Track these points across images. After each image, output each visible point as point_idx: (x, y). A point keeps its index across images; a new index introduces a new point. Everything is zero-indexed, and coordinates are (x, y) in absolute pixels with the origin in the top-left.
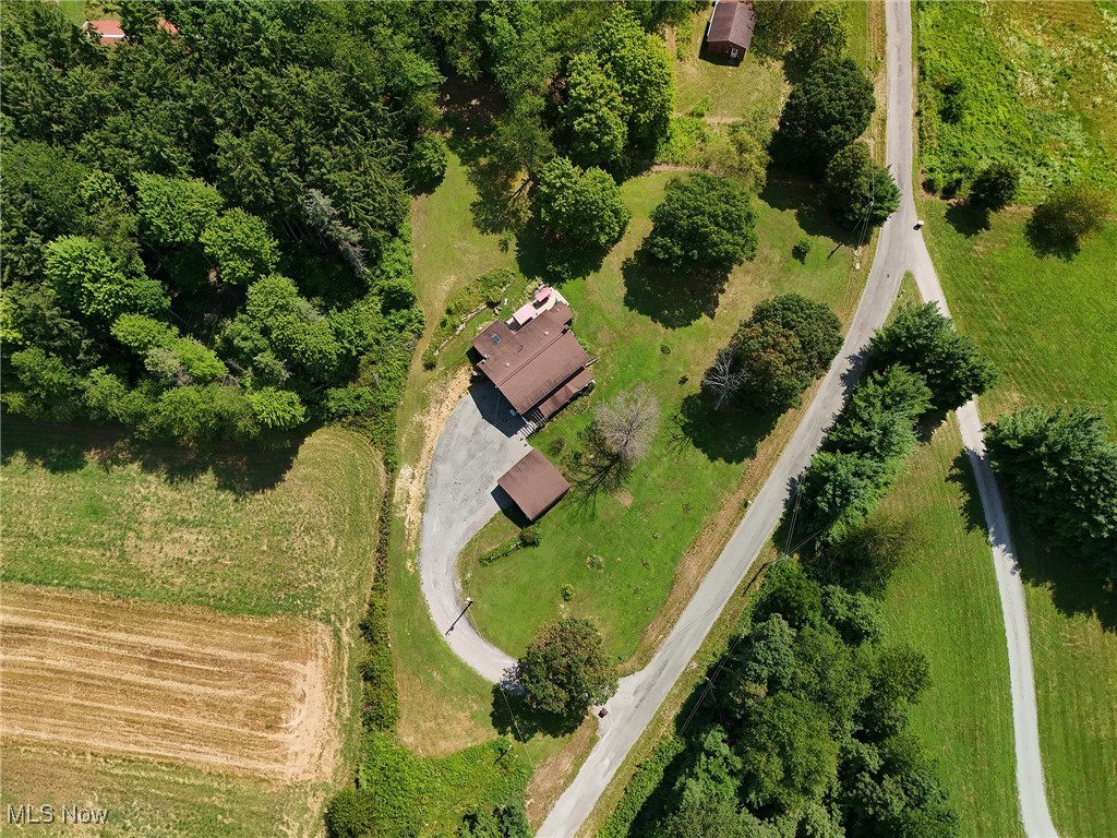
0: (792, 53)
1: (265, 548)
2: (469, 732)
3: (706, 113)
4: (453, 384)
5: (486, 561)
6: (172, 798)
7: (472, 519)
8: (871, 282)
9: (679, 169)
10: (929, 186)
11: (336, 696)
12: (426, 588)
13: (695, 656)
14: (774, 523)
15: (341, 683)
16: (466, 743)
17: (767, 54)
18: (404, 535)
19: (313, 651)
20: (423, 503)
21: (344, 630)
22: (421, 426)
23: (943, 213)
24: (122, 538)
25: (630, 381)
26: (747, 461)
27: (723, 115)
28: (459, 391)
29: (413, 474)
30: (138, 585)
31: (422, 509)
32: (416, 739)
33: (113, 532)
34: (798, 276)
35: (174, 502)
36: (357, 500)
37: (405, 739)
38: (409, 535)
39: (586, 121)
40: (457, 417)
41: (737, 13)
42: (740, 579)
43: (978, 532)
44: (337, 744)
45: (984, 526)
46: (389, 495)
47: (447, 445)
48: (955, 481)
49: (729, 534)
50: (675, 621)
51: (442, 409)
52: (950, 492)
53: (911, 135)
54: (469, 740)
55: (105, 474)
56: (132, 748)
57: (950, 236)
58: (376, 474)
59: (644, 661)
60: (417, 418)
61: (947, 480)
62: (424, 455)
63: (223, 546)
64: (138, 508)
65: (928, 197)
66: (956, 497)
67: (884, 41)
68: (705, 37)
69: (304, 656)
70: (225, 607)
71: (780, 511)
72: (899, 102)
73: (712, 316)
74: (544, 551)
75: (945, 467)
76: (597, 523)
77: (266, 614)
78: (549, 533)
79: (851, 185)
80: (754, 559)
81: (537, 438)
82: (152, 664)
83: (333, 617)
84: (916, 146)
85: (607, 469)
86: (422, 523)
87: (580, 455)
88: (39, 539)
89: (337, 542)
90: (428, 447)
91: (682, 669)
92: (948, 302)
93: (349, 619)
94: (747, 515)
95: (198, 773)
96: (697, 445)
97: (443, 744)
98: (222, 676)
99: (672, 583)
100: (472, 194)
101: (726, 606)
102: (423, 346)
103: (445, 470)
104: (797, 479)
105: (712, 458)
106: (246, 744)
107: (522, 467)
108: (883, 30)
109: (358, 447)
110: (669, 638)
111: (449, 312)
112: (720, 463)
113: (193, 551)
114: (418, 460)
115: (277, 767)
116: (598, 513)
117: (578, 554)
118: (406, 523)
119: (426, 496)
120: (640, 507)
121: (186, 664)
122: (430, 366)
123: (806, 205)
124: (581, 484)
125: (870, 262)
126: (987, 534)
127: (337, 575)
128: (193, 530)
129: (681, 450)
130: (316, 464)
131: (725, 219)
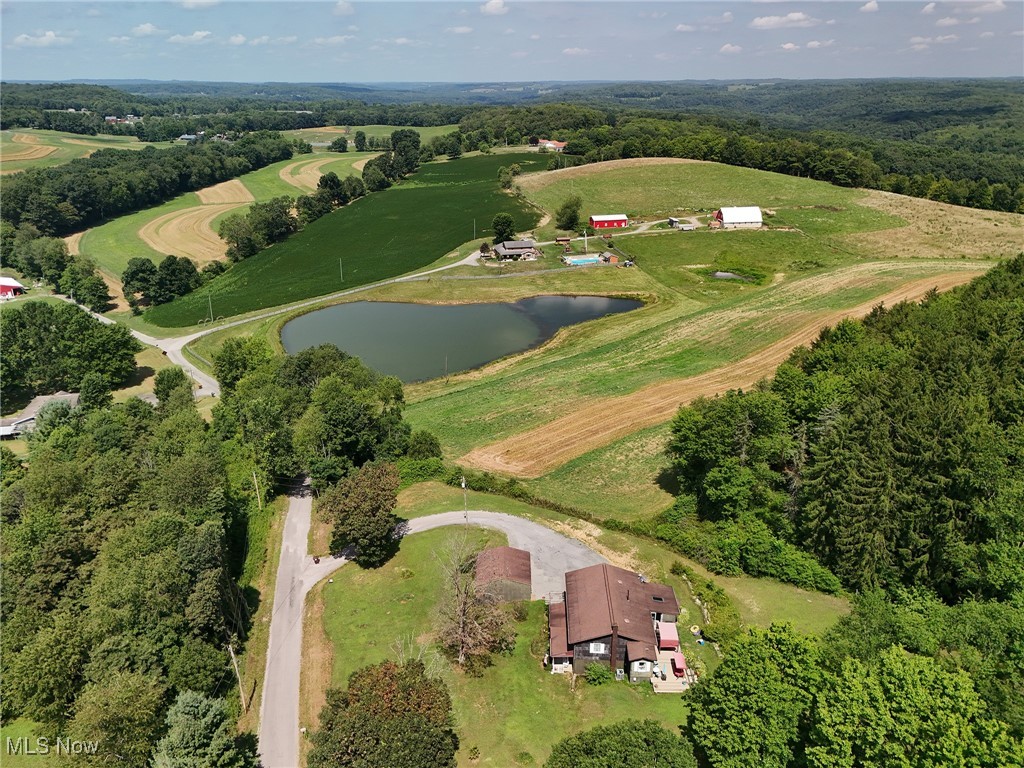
12: (503, 515)
18: (552, 518)
19: (527, 471)
20: (563, 534)
29: (591, 536)
31: (560, 532)
32: (426, 486)
37: (432, 483)
38: (549, 521)
44: (466, 467)
46: (588, 519)
59: (310, 598)
60: (635, 550)
62: (600, 547)
69: (529, 468)
70: (594, 452)
77: (571, 462)
82: (592, 432)
83: (537, 482)
86: (551, 529)
90: (605, 551)
91: (273, 612)
95: (518, 433)
97: (409, 493)
98: (556, 446)
99: (328, 636)
101: (265, 663)
103: (576, 551)
106: (510, 445)
110: (301, 618)
114: (600, 542)
115: (486, 450)
118: (559, 522)
119: (568, 537)
121: (578, 439)
122: (676, 569)
130: (649, 497)
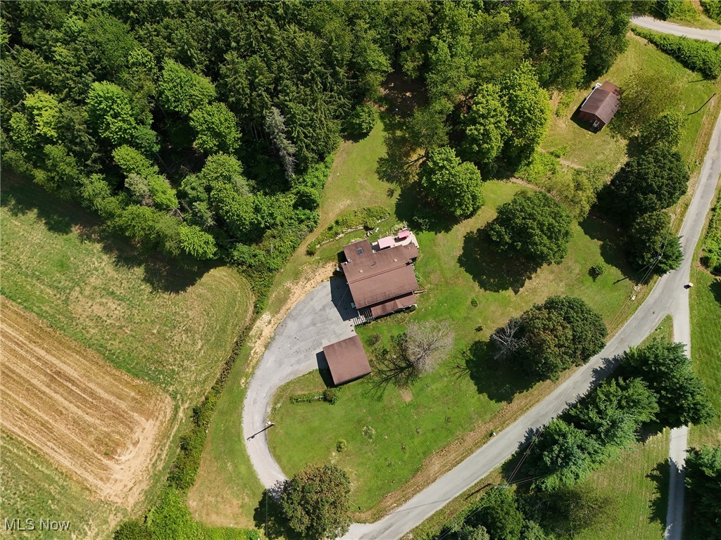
0: (637, 138)
1: (155, 331)
2: (235, 516)
3: (562, 156)
4: (321, 270)
5: (294, 400)
6: (26, 475)
7: (296, 367)
8: (639, 312)
9: (529, 186)
10: (705, 262)
11: (158, 451)
12: (247, 402)
13: (414, 529)
14: (507, 456)
15: (165, 444)
16: (230, 523)
17: (619, 132)
18: (247, 359)
19: (157, 414)
20: (269, 343)
21: (182, 408)
22: (289, 291)
23: (709, 284)
24: (72, 289)
25: (442, 315)
26: (504, 403)
27: (573, 162)
28: (323, 276)
29: (270, 321)
30: (67, 324)
31: (267, 346)
32: (198, 505)
33: (67, 283)
34: (588, 288)
35: (112, 279)
36: (227, 323)
37: (190, 502)
38: (251, 361)
39: (476, 129)
40: (315, 294)
41: (608, 98)
42: (467, 487)
43: (657, 525)
44: (145, 486)
45: (664, 523)
46: (249, 328)
47: (301, 310)
48: (653, 480)
49: (470, 452)
50: (409, 498)
51: (307, 285)
52: (647, 486)
53: (703, 222)
54: (234, 522)
55: (79, 244)
56: (16, 430)
57: (709, 302)
58: (246, 311)
59: (376, 518)
60: (288, 284)
61: (647, 476)
62: (282, 311)
63: (130, 320)
64: (89, 273)
65: (702, 268)
66: (650, 492)
67: (705, 153)
68: (580, 107)
69: (149, 415)
70: (114, 360)
71: (514, 449)
72: (702, 197)
73: (516, 292)
74: (336, 410)
75: (649, 467)
76: (381, 404)
77: (137, 376)
78: (345, 398)
79: (649, 239)
80: (483, 477)
81: (361, 329)
82: (53, 379)
83: (179, 396)
84: (704, 231)
85: (402, 369)
86: (263, 356)
87: (387, 352)
88: (22, 269)
89: (202, 346)
90: (287, 306)
91: (401, 536)
92: (692, 347)
93: (188, 402)
94: (489, 443)
95: (49, 465)
96: (472, 377)
97: (214, 517)
98: (92, 406)
99: (418, 470)
100: (383, 152)
101: (450, 503)
102: (311, 238)
103: (292, 326)
104: (535, 431)
105: (480, 391)
106: (88, 459)
107: (344, 345)
108: (706, 145)
109: (242, 289)
110: (401, 509)
111: (337, 222)
112: (484, 397)
113: (110, 315)
114: (277, 312)
115: (100, 483)
116: (385, 397)
117: (359, 422)
118: (252, 352)
119: (272, 339)
120: (415, 406)
121: (74, 388)
122: (310, 253)
123: (610, 241)
124: (381, 372)
125: (644, 298)
126: (664, 529)
127: (193, 368)
128: (116, 302)
129: (460, 377)
130: (211, 290)
131: (549, 229)
